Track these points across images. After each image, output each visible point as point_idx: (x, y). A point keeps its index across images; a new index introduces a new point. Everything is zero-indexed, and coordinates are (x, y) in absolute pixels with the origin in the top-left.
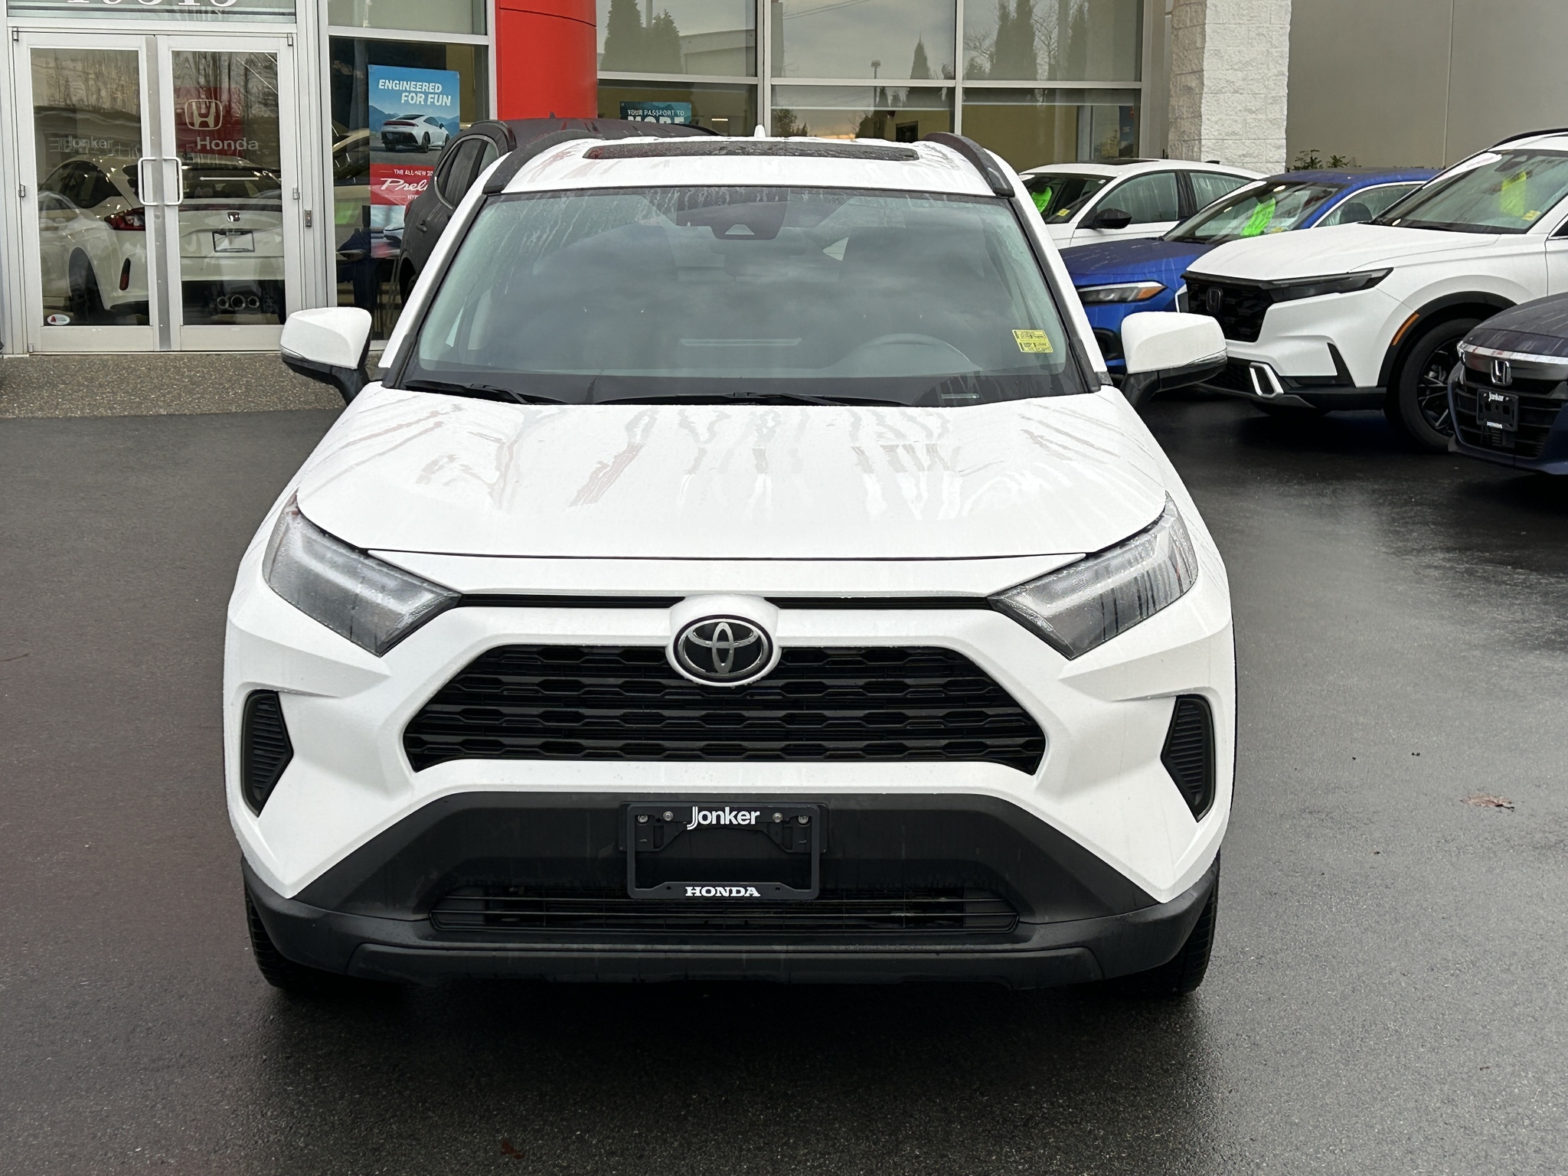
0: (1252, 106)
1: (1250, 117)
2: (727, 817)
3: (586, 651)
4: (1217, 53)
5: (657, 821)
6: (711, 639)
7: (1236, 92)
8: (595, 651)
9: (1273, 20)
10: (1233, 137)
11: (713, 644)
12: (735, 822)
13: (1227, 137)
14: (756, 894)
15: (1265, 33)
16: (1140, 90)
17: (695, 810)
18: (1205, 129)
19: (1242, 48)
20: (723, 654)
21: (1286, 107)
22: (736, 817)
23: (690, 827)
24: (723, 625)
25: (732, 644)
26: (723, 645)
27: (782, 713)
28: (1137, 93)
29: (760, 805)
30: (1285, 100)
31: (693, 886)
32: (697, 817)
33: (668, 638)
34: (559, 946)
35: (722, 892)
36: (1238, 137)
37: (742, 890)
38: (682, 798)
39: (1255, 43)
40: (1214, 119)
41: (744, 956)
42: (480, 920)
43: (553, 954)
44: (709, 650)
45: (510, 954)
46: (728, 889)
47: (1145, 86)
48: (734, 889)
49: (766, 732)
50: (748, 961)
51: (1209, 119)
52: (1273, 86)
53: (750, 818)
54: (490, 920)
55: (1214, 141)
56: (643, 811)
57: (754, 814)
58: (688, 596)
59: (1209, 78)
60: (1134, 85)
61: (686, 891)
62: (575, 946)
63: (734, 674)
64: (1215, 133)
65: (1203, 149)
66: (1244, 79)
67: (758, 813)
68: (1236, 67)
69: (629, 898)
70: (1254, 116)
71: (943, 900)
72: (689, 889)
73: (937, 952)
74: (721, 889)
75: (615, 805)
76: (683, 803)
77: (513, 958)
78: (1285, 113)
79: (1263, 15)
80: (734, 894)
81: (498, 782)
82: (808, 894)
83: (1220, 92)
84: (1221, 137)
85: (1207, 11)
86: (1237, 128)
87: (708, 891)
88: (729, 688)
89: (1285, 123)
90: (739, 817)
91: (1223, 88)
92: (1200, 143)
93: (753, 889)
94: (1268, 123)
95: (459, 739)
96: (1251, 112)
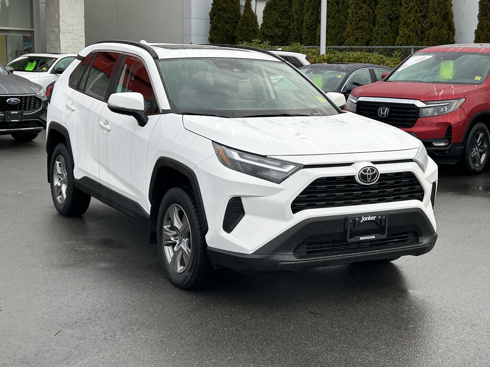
0: (75, 37)
1: (74, 41)
2: (369, 218)
3: (337, 178)
4: (63, 21)
5: (354, 221)
6: (367, 173)
7: (70, 33)
8: (339, 178)
9: (79, 12)
10: (70, 47)
11: (367, 174)
12: (371, 220)
13: (68, 47)
14: (374, 238)
15: (77, 16)
16: (33, 31)
17: (363, 217)
18: (62, 44)
19: (70, 20)
20: (369, 176)
21: (84, 38)
22: (371, 218)
23: (361, 222)
24: (369, 169)
25: (371, 174)
26: (369, 174)
27: (378, 191)
28: (32, 32)
29: (376, 214)
30: (84, 36)
31: (361, 237)
32: (364, 219)
33: (357, 173)
34: (330, 257)
35: (367, 238)
36: (71, 47)
37: (372, 237)
38: (358, 215)
39: (74, 19)
40: (64, 41)
41: (370, 254)
42: (305, 253)
43: (329, 259)
44: (366, 175)
45: (320, 260)
46: (369, 237)
47: (35, 30)
48: (370, 237)
49: (374, 196)
50: (371, 255)
51: (62, 41)
52: (80, 32)
53: (374, 218)
54: (308, 252)
55: (64, 48)
56: (351, 219)
57: (375, 217)
58: (355, 162)
59: (62, 29)
60: (32, 30)
61: (360, 238)
62: (334, 256)
63: (371, 181)
64: (65, 46)
65: (61, 50)
66: (72, 29)
67: (376, 217)
68: (69, 26)
69: (348, 242)
70: (75, 41)
71: (404, 235)
72: (361, 238)
73: (408, 248)
74: (367, 237)
75: (344, 218)
76: (360, 215)
77: (320, 261)
78: (85, 40)
79: (76, 10)
80: (370, 238)
81: (318, 214)
82: (385, 236)
83: (65, 33)
84: (66, 47)
85: (60, 8)
86: (71, 44)
87: (365, 238)
88: (369, 185)
89: (85, 43)
90: (372, 218)
91: (66, 32)
92: (60, 48)
93: (374, 236)
94: (80, 43)
95: (306, 204)
96: (74, 39)
